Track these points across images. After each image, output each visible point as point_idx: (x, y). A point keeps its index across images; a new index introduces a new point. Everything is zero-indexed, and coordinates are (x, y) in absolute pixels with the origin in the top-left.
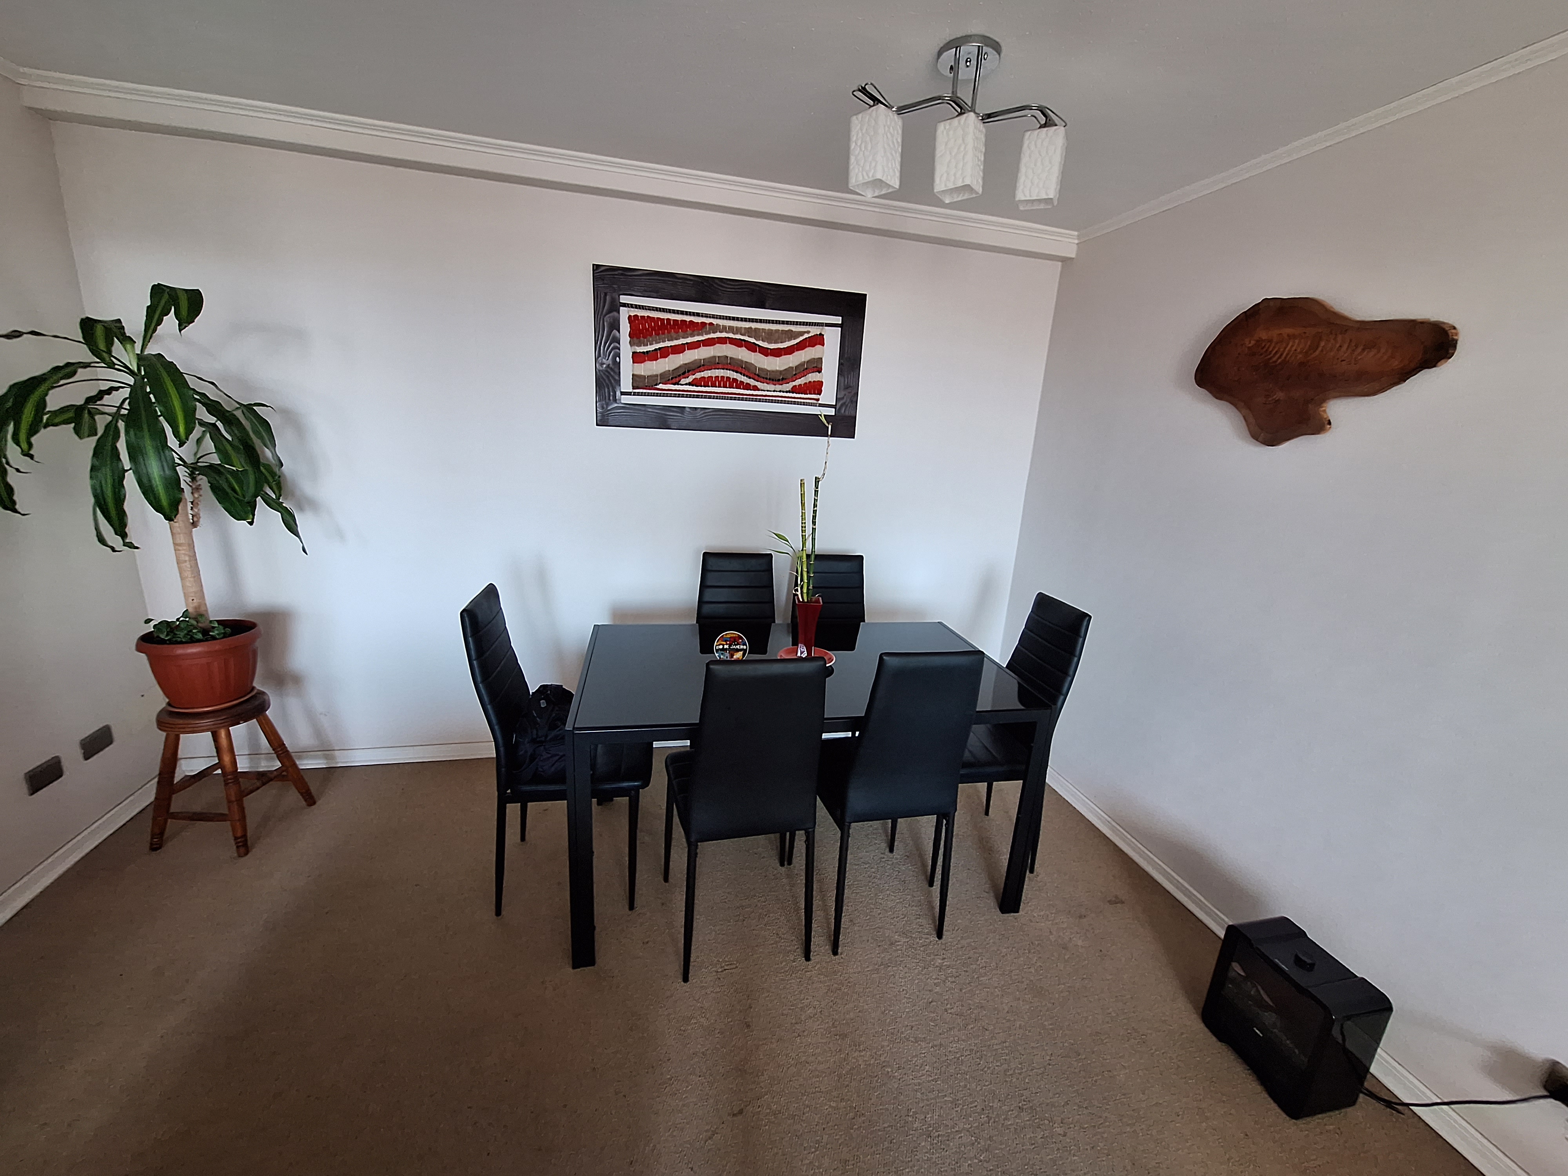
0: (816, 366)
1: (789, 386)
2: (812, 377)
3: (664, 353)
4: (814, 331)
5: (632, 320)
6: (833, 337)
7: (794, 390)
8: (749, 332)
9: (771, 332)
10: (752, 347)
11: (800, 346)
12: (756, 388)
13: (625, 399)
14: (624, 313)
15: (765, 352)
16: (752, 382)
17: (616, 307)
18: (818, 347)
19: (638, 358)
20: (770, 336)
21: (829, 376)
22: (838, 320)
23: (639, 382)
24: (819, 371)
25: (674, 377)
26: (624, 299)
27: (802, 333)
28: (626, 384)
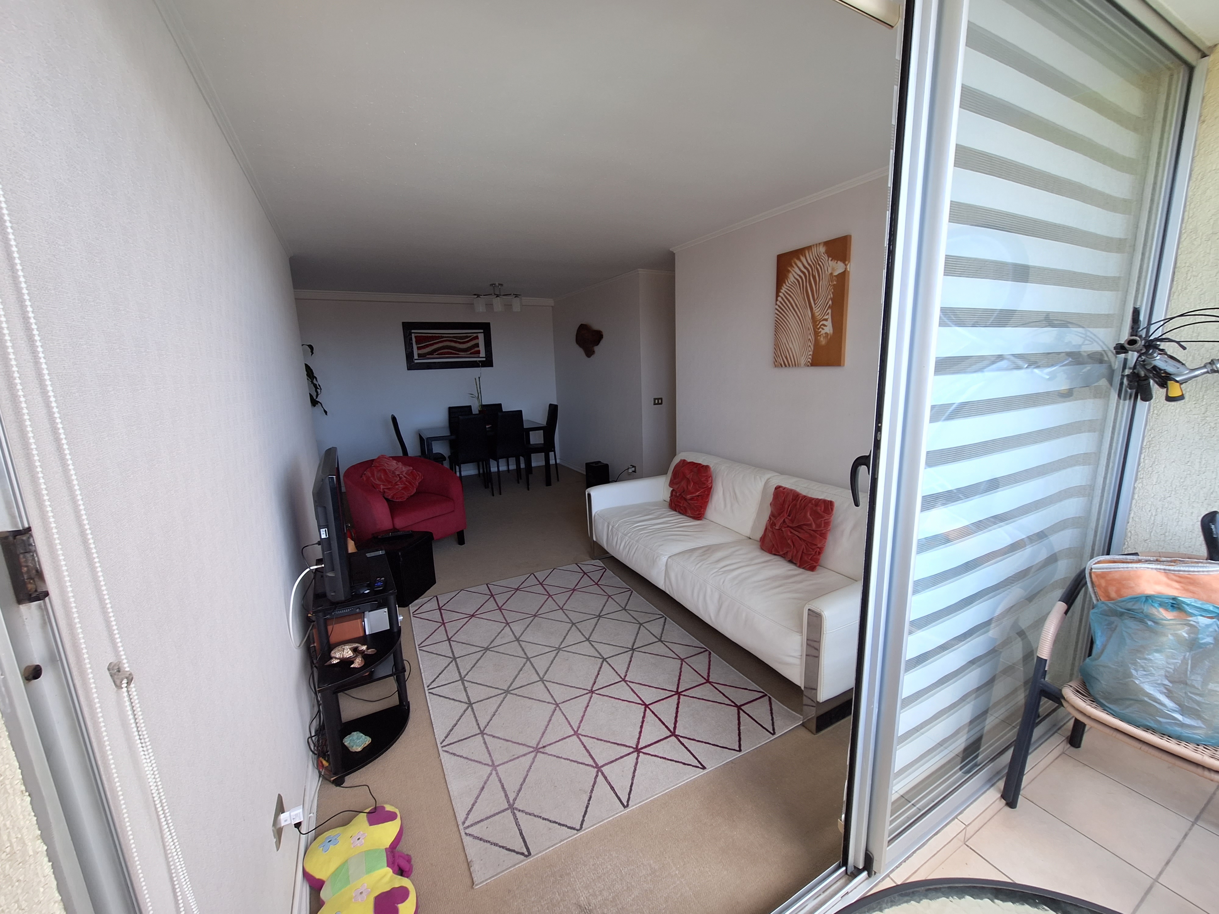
0: (477, 345)
1: (469, 353)
2: (477, 349)
3: (427, 346)
4: (475, 335)
5: (415, 337)
6: (481, 337)
7: (471, 354)
8: (454, 337)
9: (461, 337)
10: (455, 342)
11: (471, 340)
12: (458, 354)
13: (416, 361)
14: (413, 334)
15: (460, 343)
16: (457, 352)
17: (411, 334)
18: (477, 340)
19: (419, 348)
20: (461, 338)
21: (482, 348)
22: (482, 331)
23: (420, 356)
24: (478, 347)
25: (431, 353)
26: (413, 331)
27: (470, 336)
28: (416, 357)
